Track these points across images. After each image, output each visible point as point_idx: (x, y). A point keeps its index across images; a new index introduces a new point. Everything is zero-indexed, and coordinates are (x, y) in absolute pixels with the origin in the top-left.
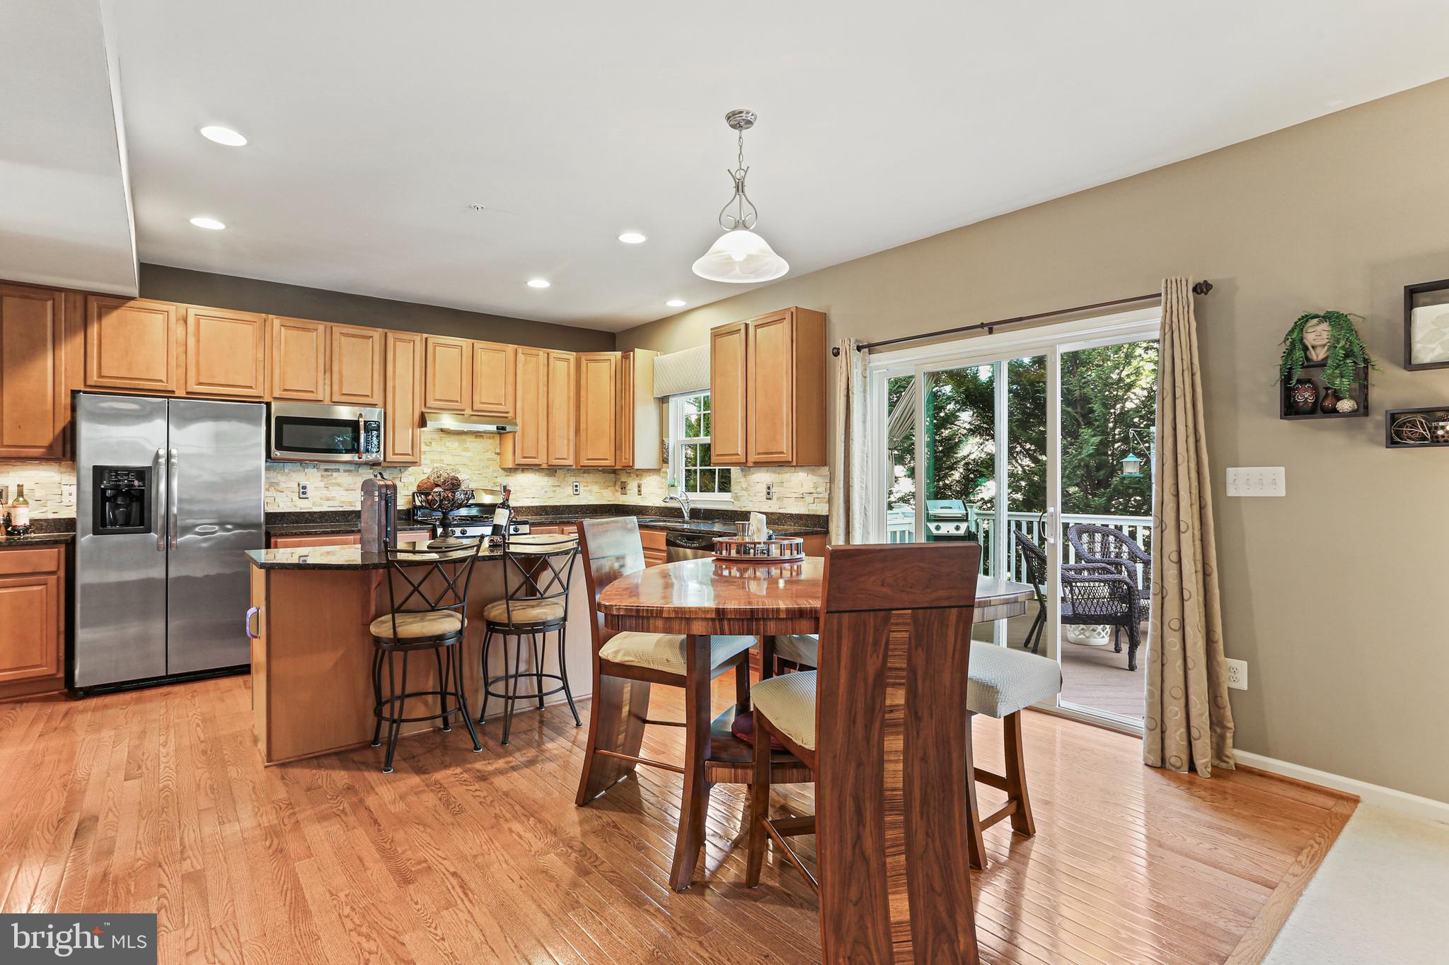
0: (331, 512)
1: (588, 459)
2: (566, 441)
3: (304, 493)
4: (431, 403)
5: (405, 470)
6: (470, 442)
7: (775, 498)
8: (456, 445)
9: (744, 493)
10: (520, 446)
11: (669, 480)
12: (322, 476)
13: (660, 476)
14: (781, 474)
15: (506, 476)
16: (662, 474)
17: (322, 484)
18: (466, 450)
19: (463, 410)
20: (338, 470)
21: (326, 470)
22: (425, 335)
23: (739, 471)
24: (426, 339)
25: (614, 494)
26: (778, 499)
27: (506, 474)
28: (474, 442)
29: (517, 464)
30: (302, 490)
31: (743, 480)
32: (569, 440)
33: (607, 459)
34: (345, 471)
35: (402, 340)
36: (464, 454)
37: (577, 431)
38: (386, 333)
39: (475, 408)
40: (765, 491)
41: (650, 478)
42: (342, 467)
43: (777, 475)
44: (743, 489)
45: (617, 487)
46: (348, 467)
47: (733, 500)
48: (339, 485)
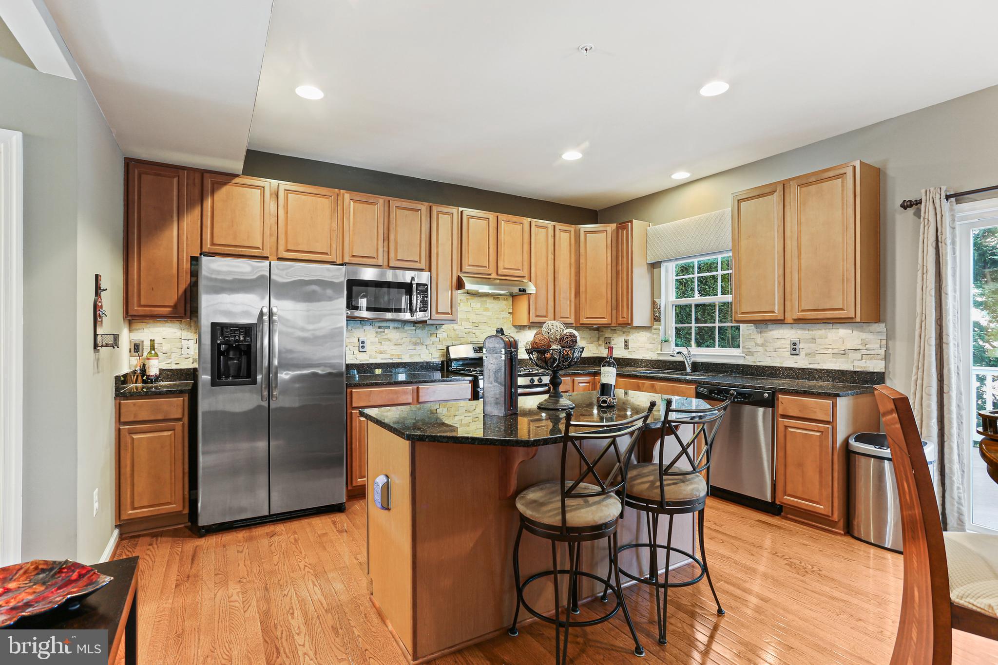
0: (384, 363)
1: (587, 318)
2: (568, 302)
3: (363, 347)
4: (466, 268)
5: (440, 327)
6: (490, 303)
7: (803, 353)
8: (479, 305)
9: (759, 348)
10: (534, 307)
11: (662, 337)
12: (376, 332)
13: (651, 333)
14: (812, 330)
15: (517, 332)
16: (653, 331)
17: (376, 340)
18: (487, 310)
19: (490, 275)
20: (388, 327)
21: (380, 327)
22: (461, 209)
23: (753, 328)
24: (462, 212)
25: (597, 348)
26: (807, 355)
27: (517, 330)
28: (493, 303)
29: (532, 322)
30: (361, 345)
31: (758, 336)
32: (570, 301)
33: (604, 318)
34: (395, 328)
35: (443, 213)
36: (485, 313)
37: (577, 293)
38: (431, 207)
39: (500, 273)
40: (788, 347)
41: (639, 334)
42: (392, 325)
43: (807, 332)
44: (757, 345)
45: (600, 342)
46: (396, 325)
47: (744, 355)
48: (389, 340)
